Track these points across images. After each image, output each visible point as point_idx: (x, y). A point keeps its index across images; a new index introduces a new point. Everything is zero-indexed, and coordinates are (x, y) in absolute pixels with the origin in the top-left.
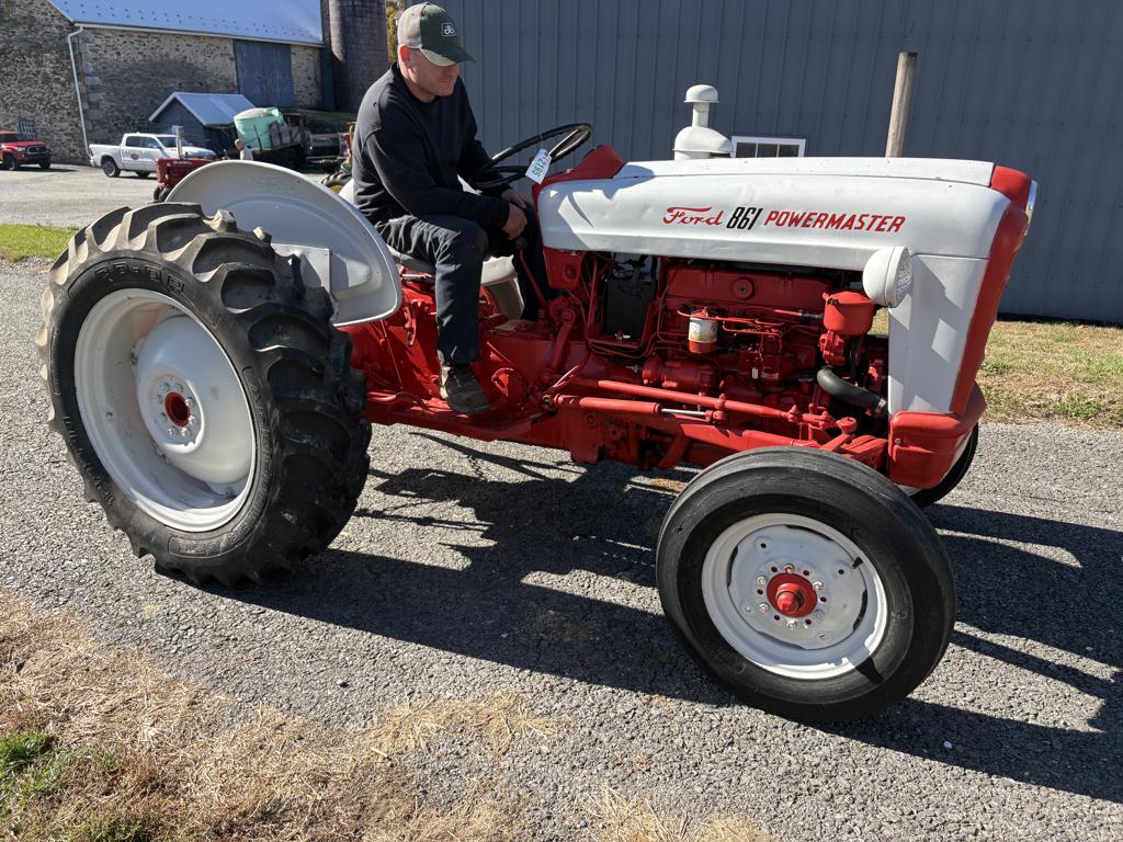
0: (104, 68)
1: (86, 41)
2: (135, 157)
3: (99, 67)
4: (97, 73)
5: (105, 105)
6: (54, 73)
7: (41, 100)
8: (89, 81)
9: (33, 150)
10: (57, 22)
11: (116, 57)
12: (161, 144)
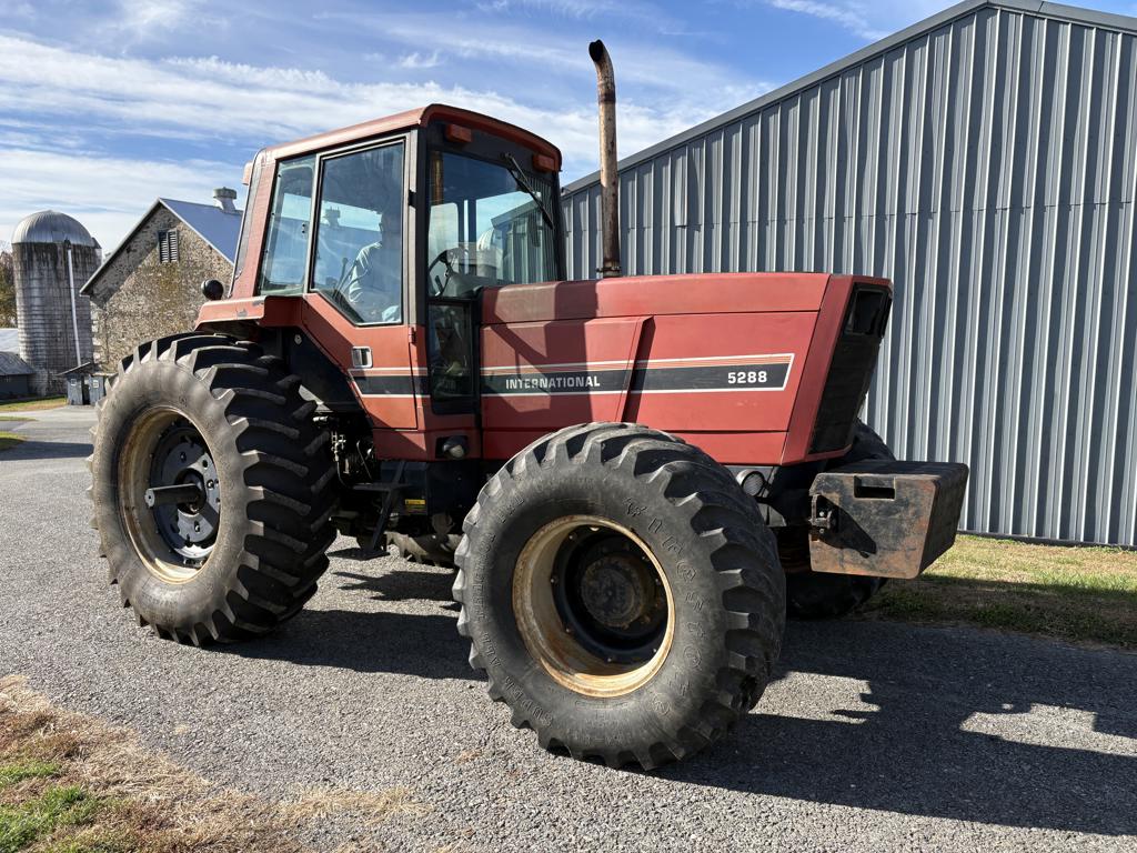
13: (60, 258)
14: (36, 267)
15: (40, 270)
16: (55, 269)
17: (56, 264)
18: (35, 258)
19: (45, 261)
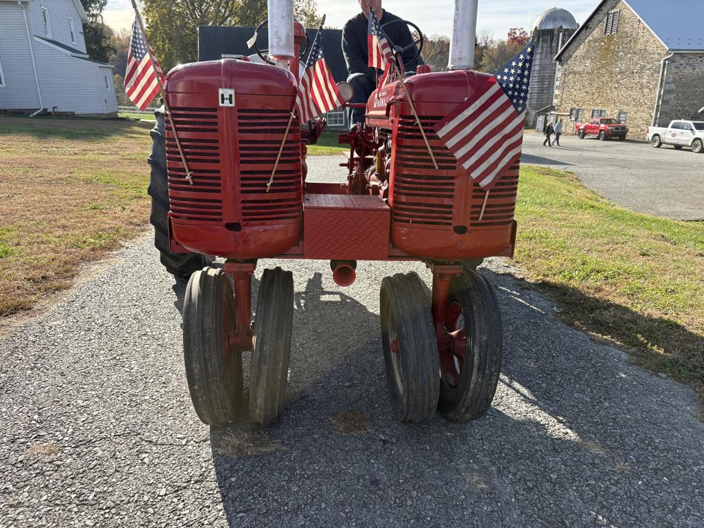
0: (680, 79)
1: (674, 61)
2: (674, 135)
3: (677, 78)
4: (674, 81)
5: (673, 102)
6: (648, 82)
7: (634, 99)
8: (668, 87)
9: (617, 129)
10: (659, 51)
11: (691, 71)
12: (694, 128)
13: (555, 38)
14: (540, 46)
15: (542, 47)
16: (551, 46)
17: (551, 43)
18: (541, 40)
19: (546, 41)
